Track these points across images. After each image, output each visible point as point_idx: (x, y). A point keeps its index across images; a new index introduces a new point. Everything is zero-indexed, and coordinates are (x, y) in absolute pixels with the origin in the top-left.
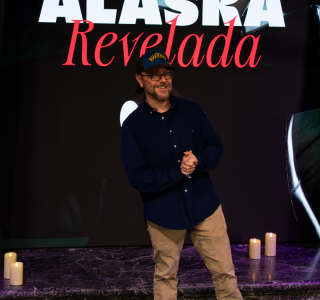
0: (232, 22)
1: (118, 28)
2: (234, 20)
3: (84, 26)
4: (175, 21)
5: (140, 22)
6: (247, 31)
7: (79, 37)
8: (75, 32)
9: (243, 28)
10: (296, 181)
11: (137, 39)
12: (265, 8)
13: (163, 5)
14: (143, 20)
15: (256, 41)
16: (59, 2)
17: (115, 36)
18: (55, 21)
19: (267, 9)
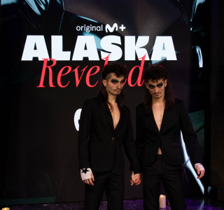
0: (144, 57)
1: (72, 63)
3: (50, 62)
4: (107, 58)
5: (86, 59)
6: (153, 63)
7: (47, 69)
8: (45, 66)
9: (150, 61)
10: (187, 157)
11: (84, 70)
12: (164, 48)
13: (100, 48)
14: (87, 58)
16: (34, 48)
17: (70, 68)
18: (31, 59)
19: (165, 49)
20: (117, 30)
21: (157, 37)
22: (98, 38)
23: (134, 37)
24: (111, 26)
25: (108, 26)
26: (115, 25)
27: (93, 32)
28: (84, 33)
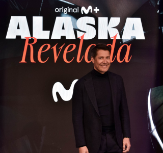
0: (115, 36)
1: (51, 41)
2: (116, 36)
3: (31, 41)
4: (83, 37)
5: (63, 37)
6: (124, 42)
7: (29, 47)
8: (27, 44)
9: (121, 40)
10: (153, 127)
11: (62, 47)
12: (133, 29)
13: (76, 28)
14: (65, 37)
15: (129, 48)
16: (17, 27)
17: (49, 46)
18: (15, 38)
19: (135, 29)
20: (91, 12)
21: (128, 18)
22: (74, 19)
23: (107, 18)
24: (87, 8)
25: (83, 9)
26: (90, 7)
27: (70, 14)
28: (62, 15)
